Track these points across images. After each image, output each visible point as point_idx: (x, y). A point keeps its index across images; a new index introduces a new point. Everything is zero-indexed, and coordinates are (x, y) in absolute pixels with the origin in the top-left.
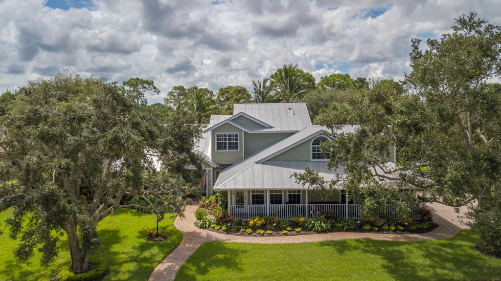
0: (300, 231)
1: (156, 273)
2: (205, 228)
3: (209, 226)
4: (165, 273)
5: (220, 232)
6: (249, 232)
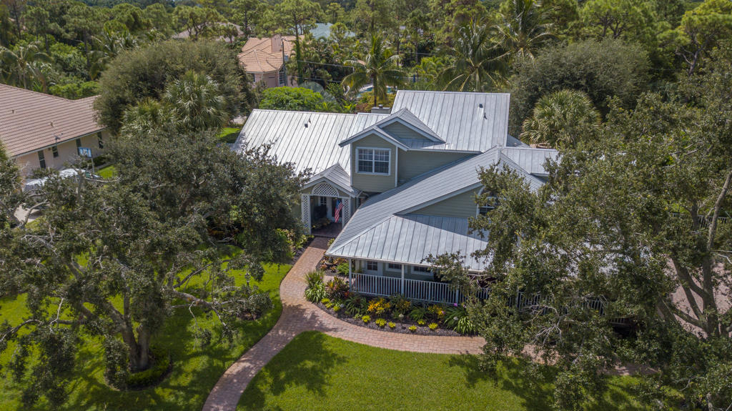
0: (436, 328)
1: (226, 380)
2: (314, 302)
3: (320, 300)
4: (235, 381)
5: (330, 313)
6: (366, 321)
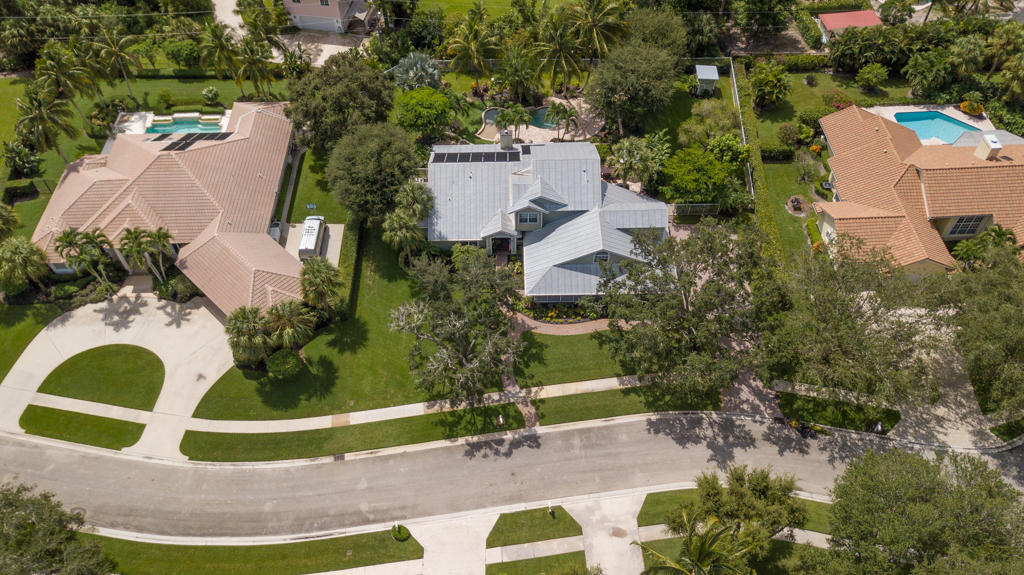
6: (549, 321)
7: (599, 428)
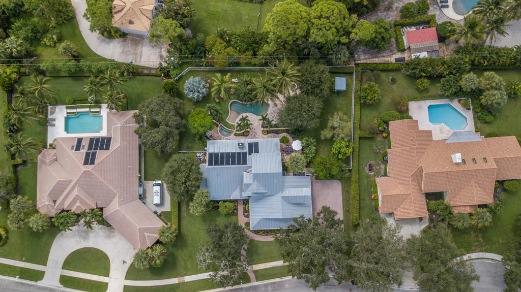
7: (278, 282)
